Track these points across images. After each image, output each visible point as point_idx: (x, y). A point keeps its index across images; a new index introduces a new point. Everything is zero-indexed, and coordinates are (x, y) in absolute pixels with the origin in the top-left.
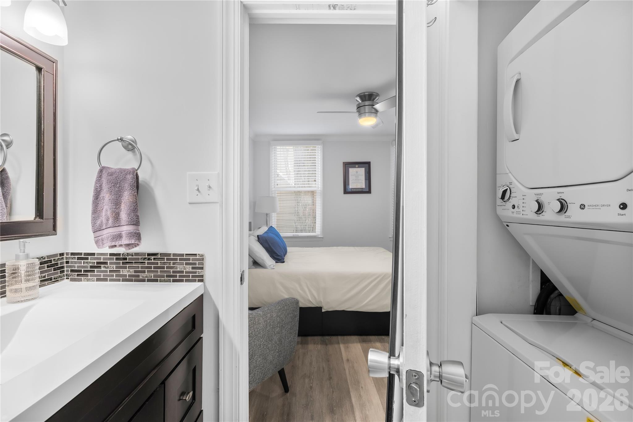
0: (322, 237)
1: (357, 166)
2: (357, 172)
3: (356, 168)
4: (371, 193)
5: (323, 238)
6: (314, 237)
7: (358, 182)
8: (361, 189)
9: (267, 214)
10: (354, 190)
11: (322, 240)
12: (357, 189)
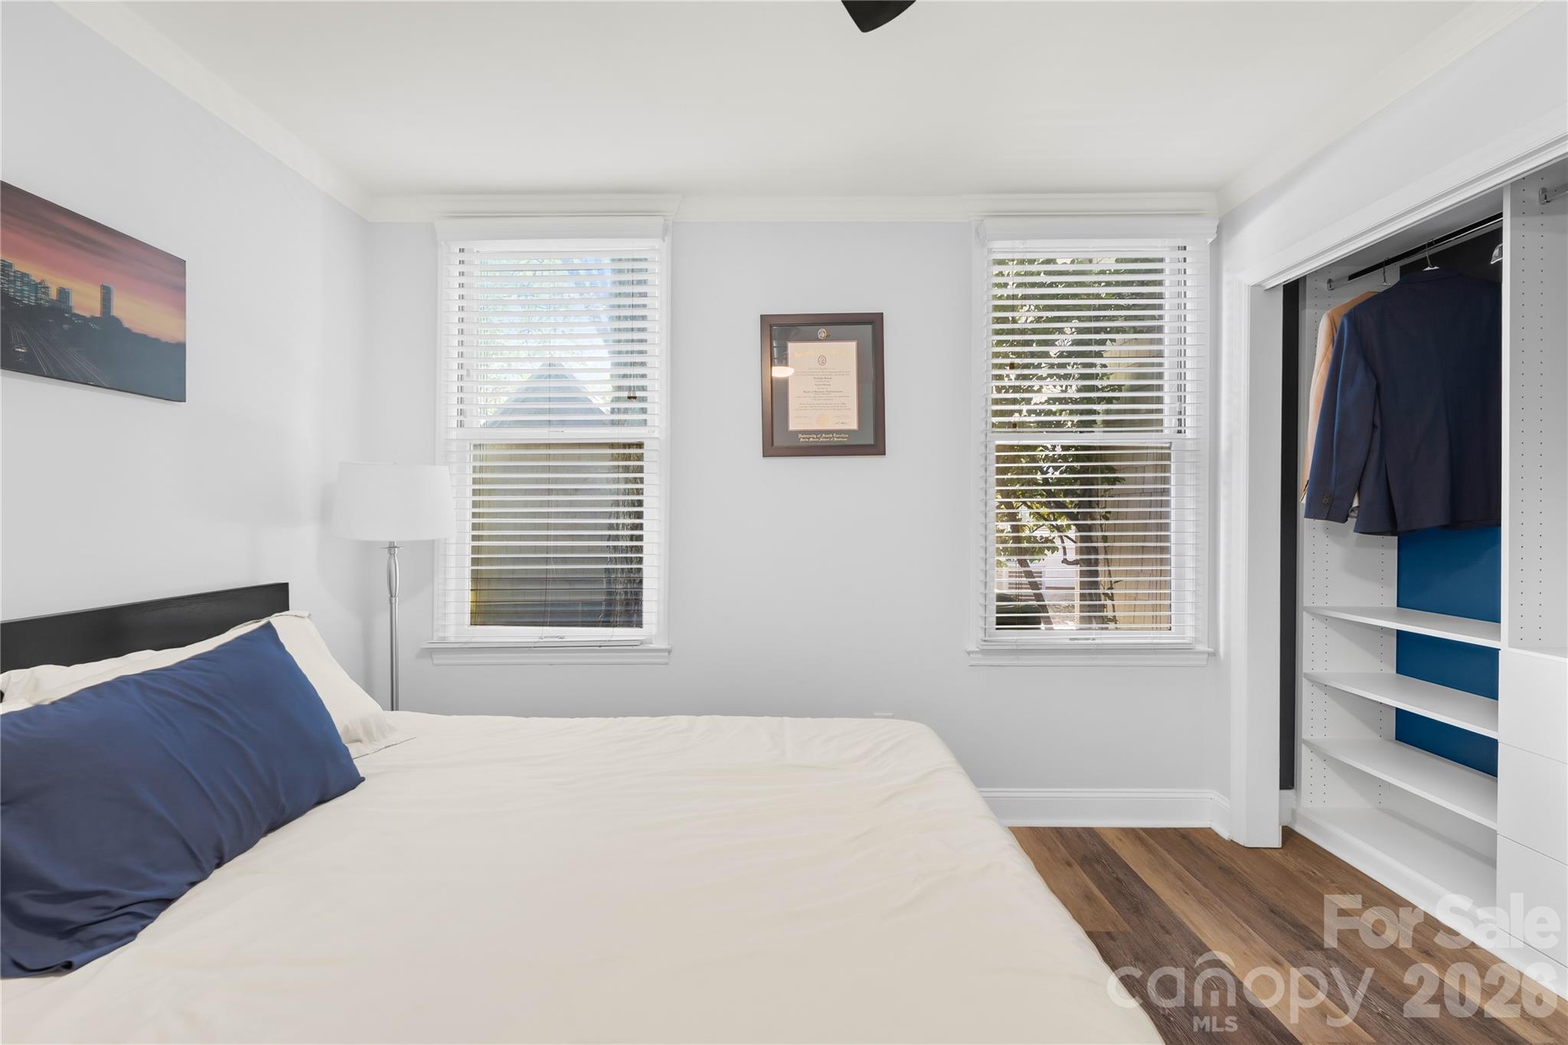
0: (665, 646)
1: (822, 332)
2: (822, 360)
3: (817, 340)
4: (884, 453)
5: (669, 652)
6: (630, 647)
7: (828, 402)
8: (842, 435)
9: (391, 547)
10: (809, 438)
11: (666, 661)
12: (824, 435)
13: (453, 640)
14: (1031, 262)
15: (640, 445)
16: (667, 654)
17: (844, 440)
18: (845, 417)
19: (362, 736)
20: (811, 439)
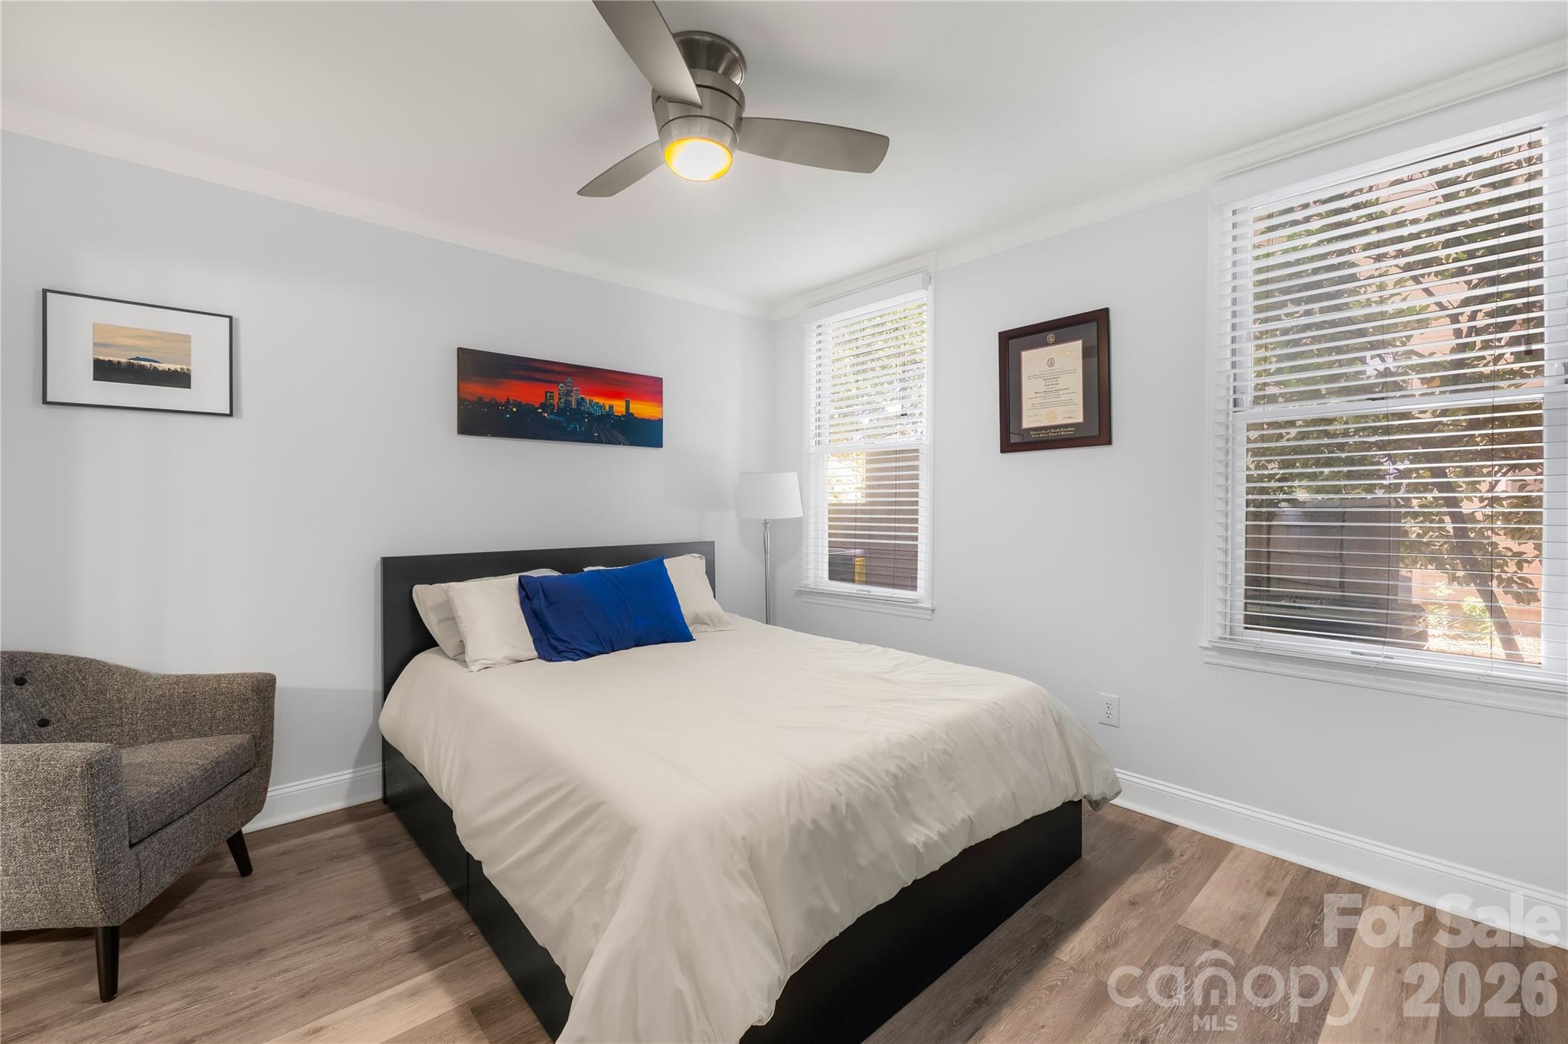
0: (929, 605)
1: (1051, 337)
2: (1051, 363)
3: (1047, 344)
4: (1110, 443)
5: (933, 610)
6: (904, 604)
7: (1057, 399)
8: (1070, 429)
9: (766, 523)
10: (1039, 434)
11: (930, 617)
12: (1052, 431)
13: (813, 587)
14: (1290, 210)
15: (917, 451)
16: (930, 612)
17: (1070, 432)
18: (1071, 411)
19: (708, 622)
20: (1041, 435)
